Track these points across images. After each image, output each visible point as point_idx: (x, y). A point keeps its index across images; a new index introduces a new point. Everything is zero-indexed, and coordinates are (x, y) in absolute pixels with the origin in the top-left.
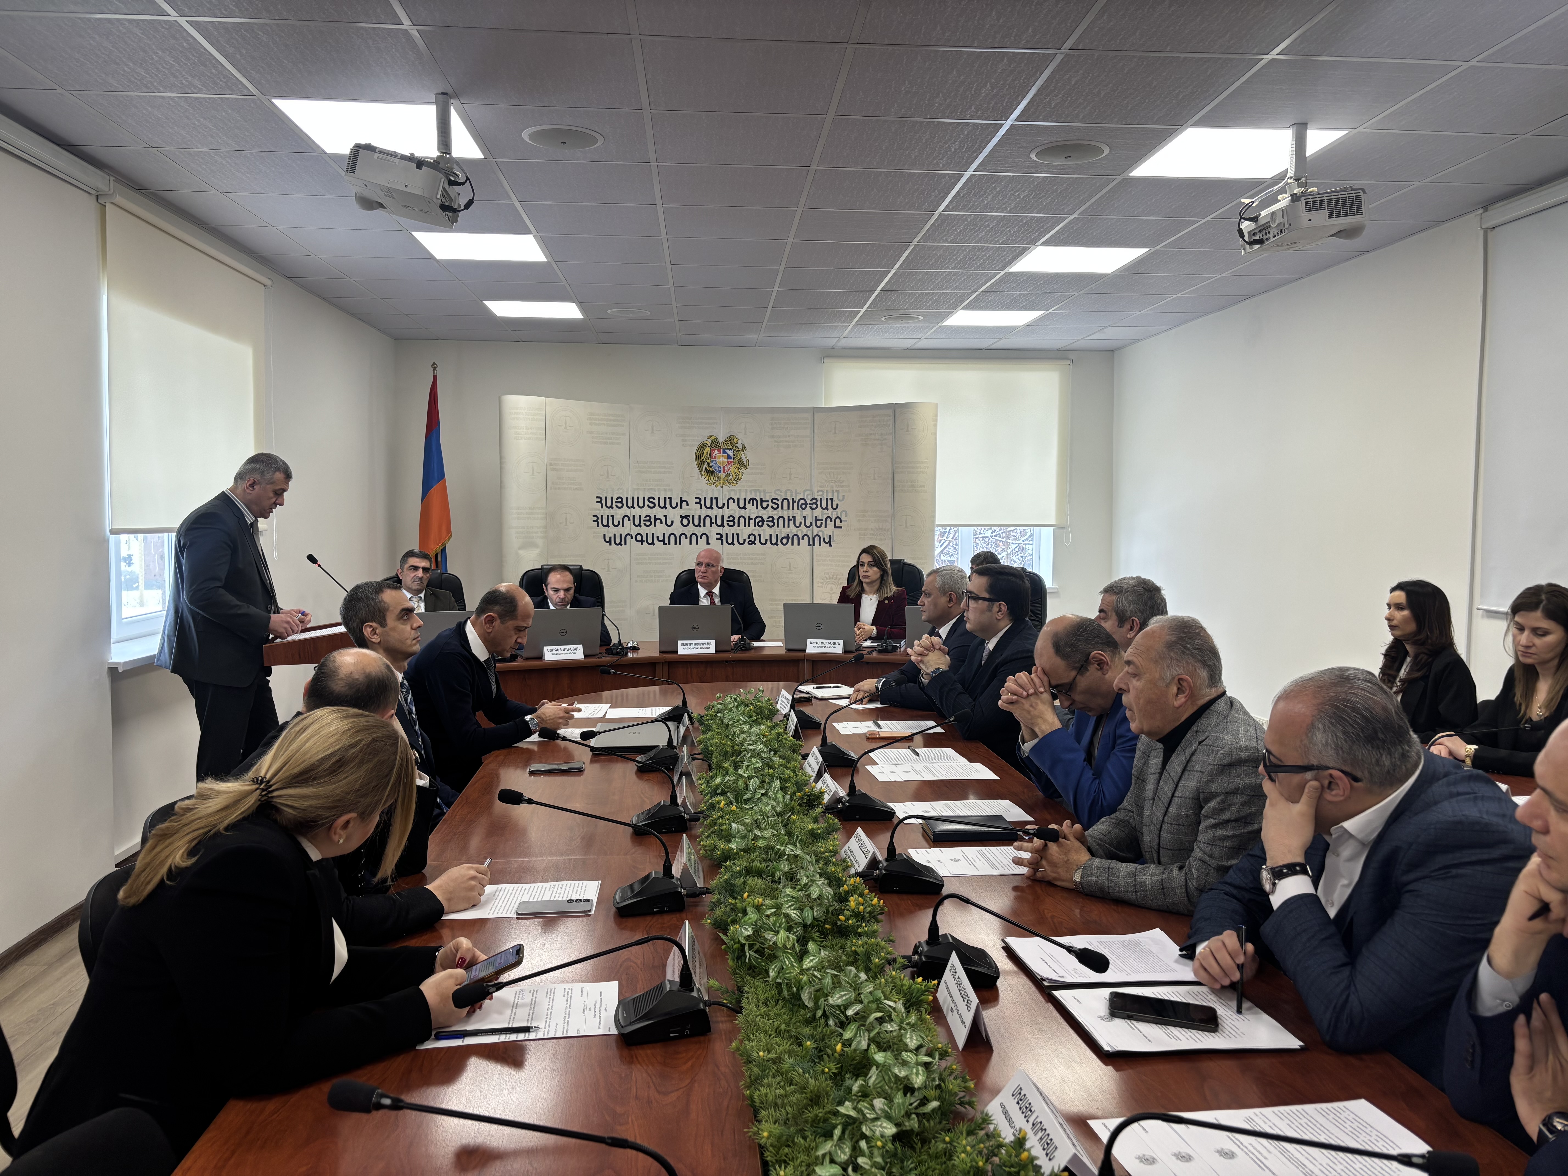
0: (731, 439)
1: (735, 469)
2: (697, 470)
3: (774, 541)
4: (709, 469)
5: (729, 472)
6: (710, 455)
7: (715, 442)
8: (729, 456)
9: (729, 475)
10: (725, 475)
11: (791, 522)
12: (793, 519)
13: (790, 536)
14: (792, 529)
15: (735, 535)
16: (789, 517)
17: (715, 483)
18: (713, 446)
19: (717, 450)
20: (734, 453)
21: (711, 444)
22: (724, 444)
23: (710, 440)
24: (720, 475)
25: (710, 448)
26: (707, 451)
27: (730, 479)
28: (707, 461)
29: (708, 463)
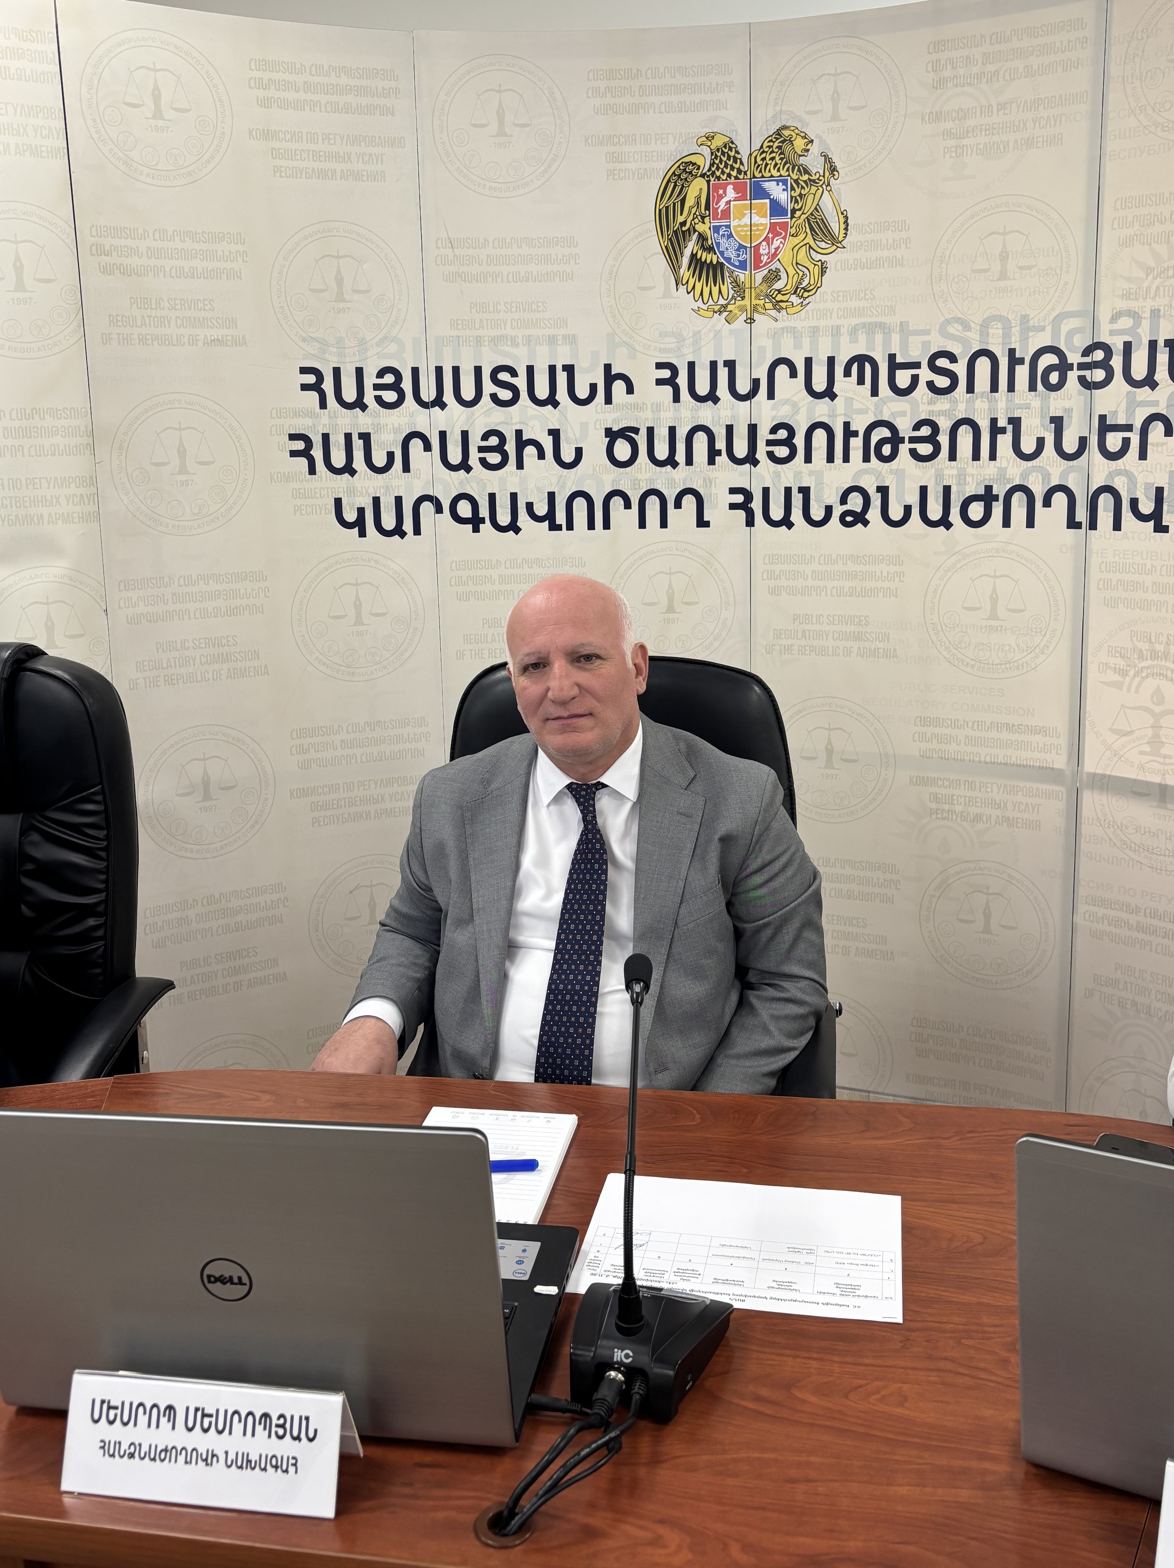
1: (797, 250)
2: (661, 263)
3: (935, 512)
4: (707, 258)
5: (775, 265)
6: (707, 208)
7: (726, 155)
8: (775, 203)
9: (775, 276)
10: (759, 276)
11: (1005, 442)
12: (1010, 428)
13: (1000, 490)
14: (1004, 465)
15: (795, 492)
16: (994, 421)
17: (725, 307)
18: (718, 173)
19: (732, 186)
20: (793, 194)
21: (712, 165)
22: (759, 162)
23: (706, 151)
24: (742, 276)
25: (708, 182)
26: (696, 193)
27: (779, 291)
28: (697, 227)
29: (700, 234)
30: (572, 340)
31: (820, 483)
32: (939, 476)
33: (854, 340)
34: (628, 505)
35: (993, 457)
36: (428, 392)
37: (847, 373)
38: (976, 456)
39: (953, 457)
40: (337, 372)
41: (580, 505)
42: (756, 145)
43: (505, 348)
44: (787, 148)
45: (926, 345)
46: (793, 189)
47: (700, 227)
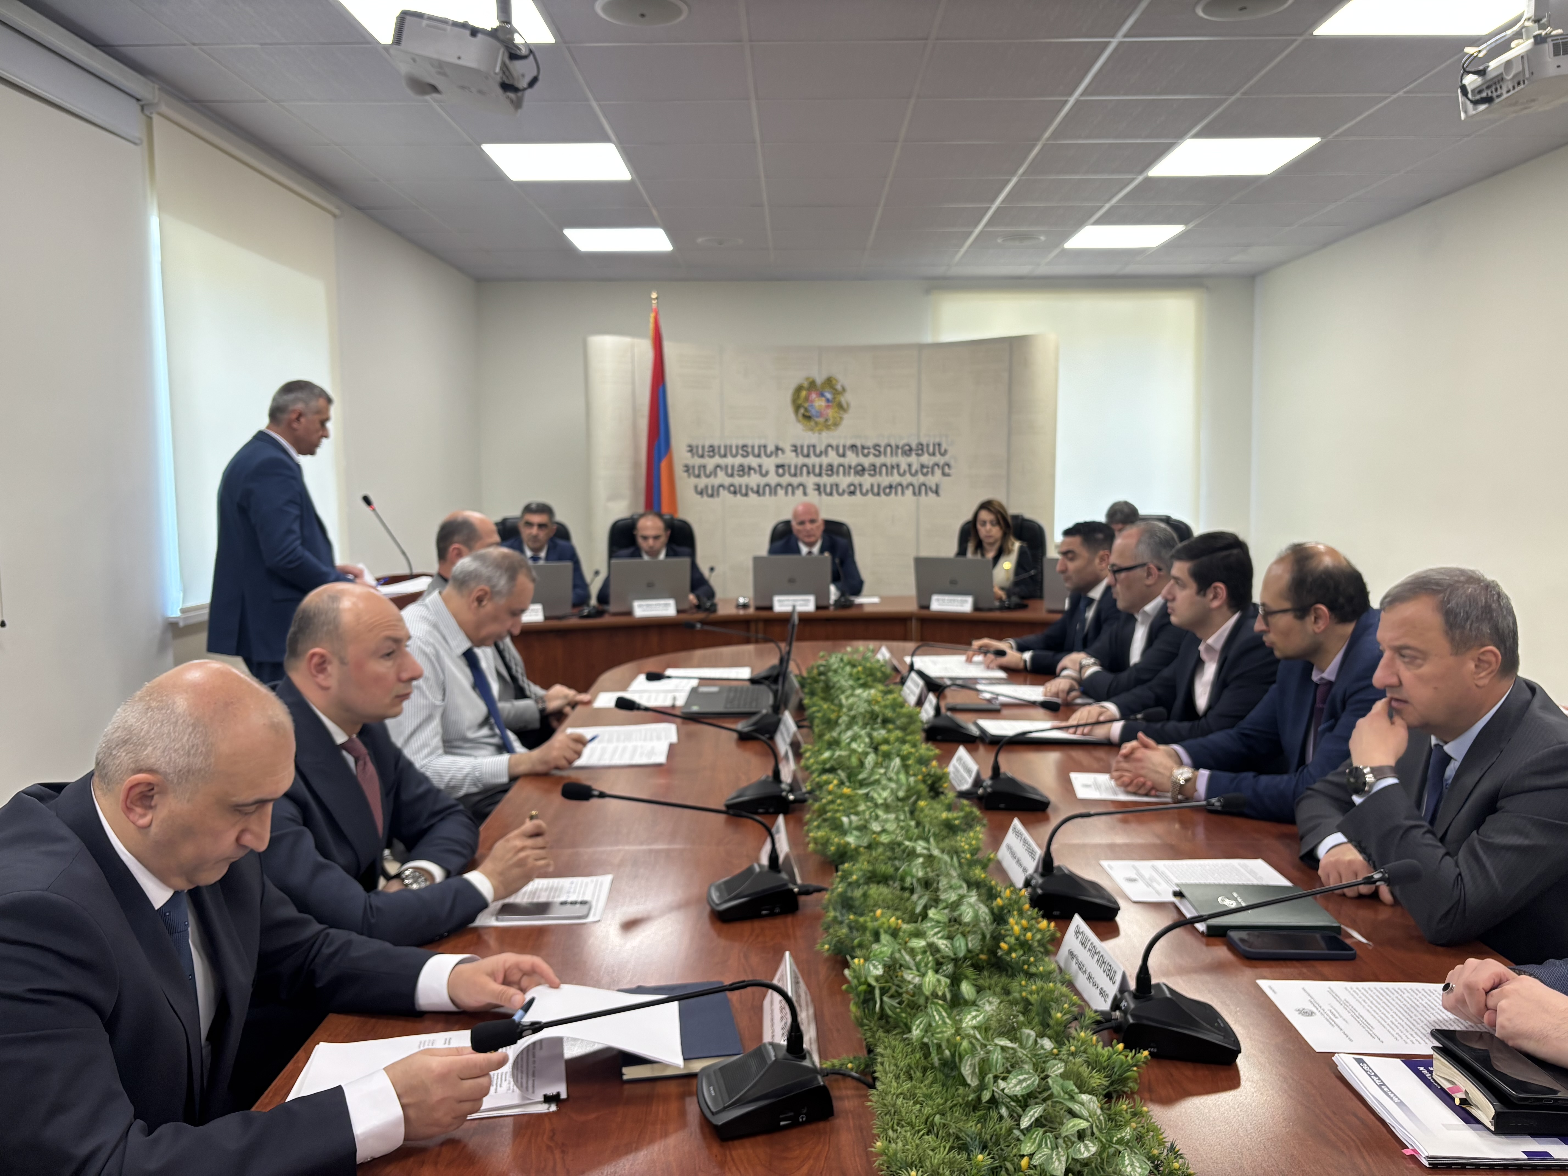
0: (830, 382)
1: (834, 413)
2: (793, 415)
3: (876, 490)
4: (807, 414)
5: (827, 417)
6: (807, 399)
7: (812, 384)
8: (827, 399)
9: (827, 420)
10: (823, 420)
11: (895, 471)
12: (897, 466)
13: (894, 485)
14: (895, 477)
15: (834, 485)
16: (892, 465)
17: (812, 428)
18: (810, 389)
19: (814, 393)
20: (833, 396)
21: (808, 387)
22: (823, 386)
23: (807, 382)
24: (817, 420)
25: (807, 391)
26: (804, 395)
27: (829, 425)
28: (804, 405)
29: (805, 407)
30: (766, 437)
31: (841, 482)
32: (877, 481)
33: (851, 440)
34: (782, 488)
35: (892, 475)
36: (722, 453)
37: (849, 450)
38: (887, 475)
39: (880, 475)
41: (767, 488)
42: (822, 382)
43: (745, 439)
45: (872, 442)
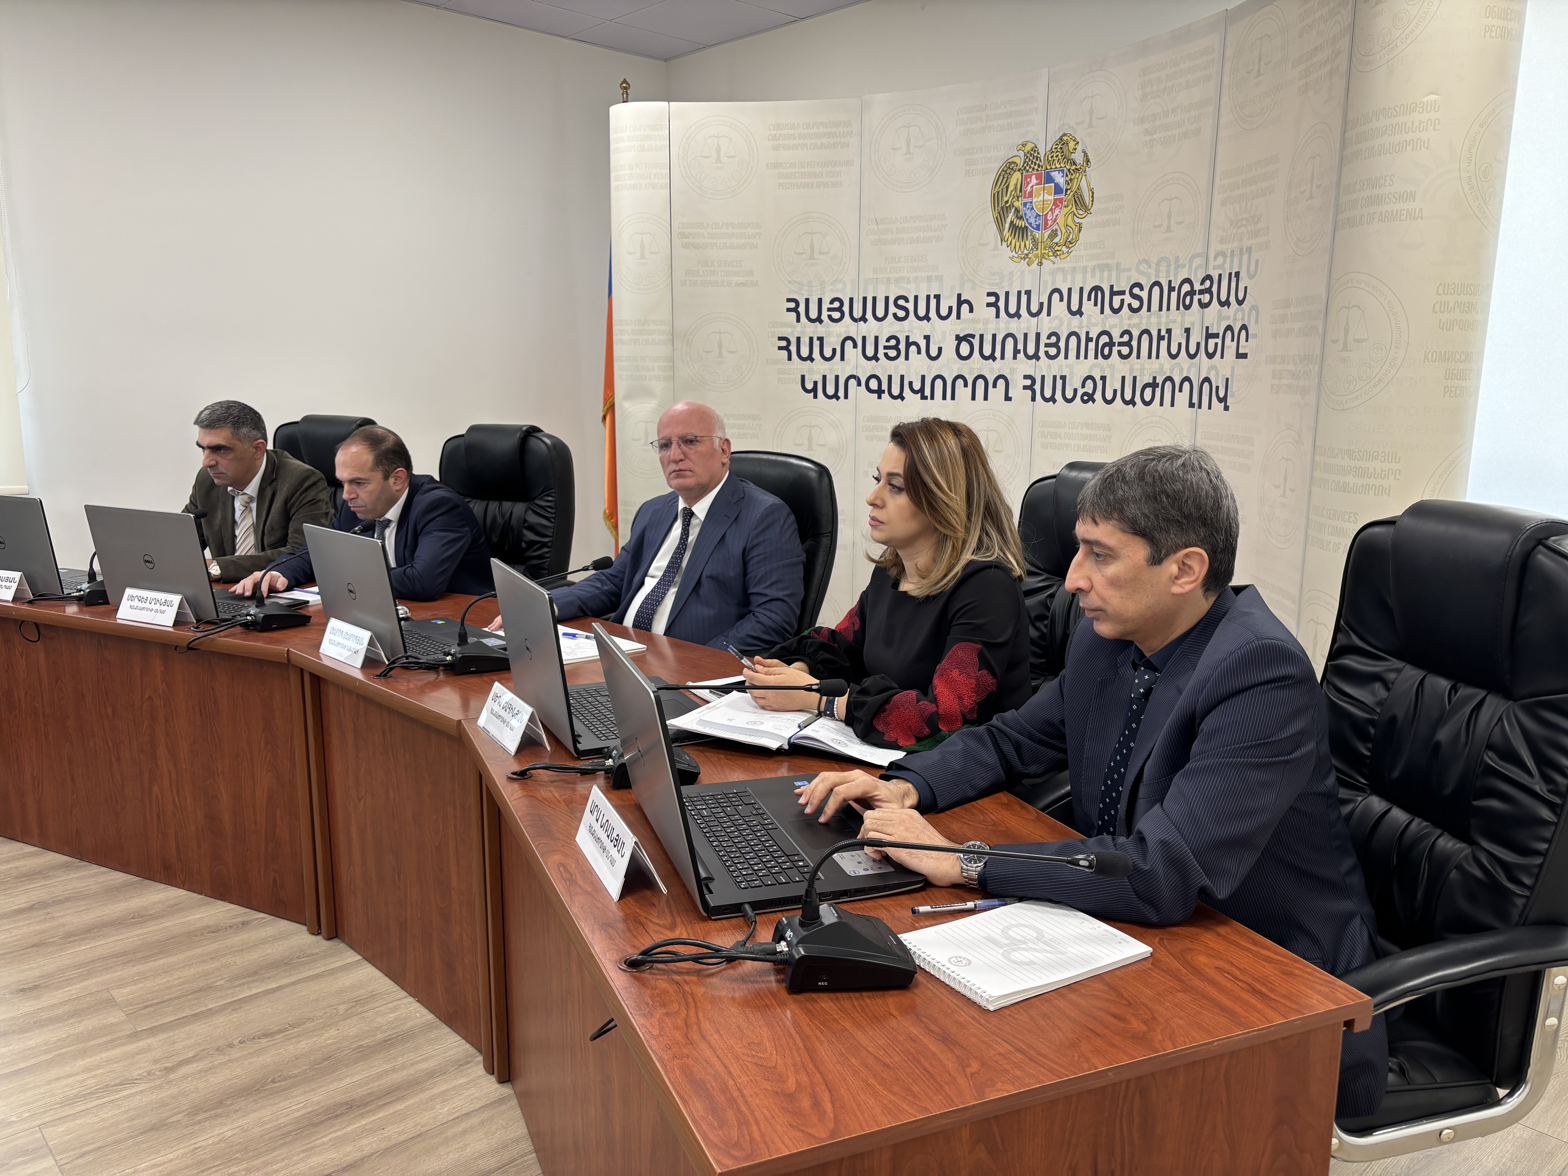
1: (1066, 216)
2: (993, 228)
4: (1019, 223)
5: (1055, 227)
6: (1020, 191)
7: (1032, 155)
8: (1057, 186)
9: (1054, 234)
10: (1047, 234)
11: (1164, 346)
12: (1167, 336)
13: (1159, 380)
14: (1163, 362)
15: (1058, 378)
16: (1159, 331)
17: (1027, 255)
18: (1027, 168)
19: (1034, 176)
20: (1067, 179)
21: (1024, 163)
22: (1050, 159)
23: (1022, 154)
24: (1037, 234)
25: (1022, 174)
26: (1015, 182)
27: (1057, 244)
28: (1015, 204)
29: (1016, 208)
30: (940, 279)
31: (1071, 373)
32: (1131, 370)
33: (1093, 276)
34: (966, 385)
35: (1158, 357)
36: (857, 313)
37: (1089, 299)
38: (1150, 357)
39: (1138, 357)
40: (807, 300)
41: (939, 383)
42: (1049, 149)
43: (903, 285)
44: (1065, 148)
45: (1129, 278)
46: (1067, 175)
47: (1017, 204)
